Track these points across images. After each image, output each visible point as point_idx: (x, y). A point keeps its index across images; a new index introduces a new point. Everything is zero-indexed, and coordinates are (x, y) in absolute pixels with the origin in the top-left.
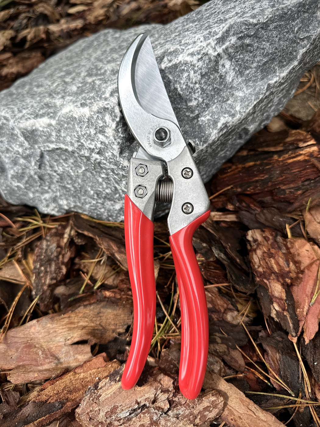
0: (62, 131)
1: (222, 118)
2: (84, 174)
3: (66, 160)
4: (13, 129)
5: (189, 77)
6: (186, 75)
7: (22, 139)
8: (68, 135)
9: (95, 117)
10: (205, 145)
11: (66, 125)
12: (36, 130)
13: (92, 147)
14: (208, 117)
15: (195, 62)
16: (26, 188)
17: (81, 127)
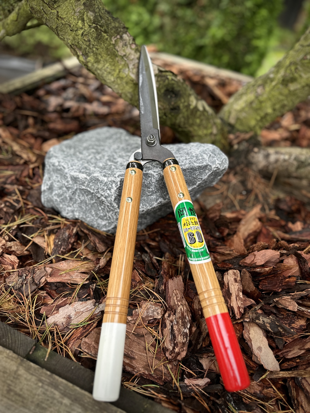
0: (91, 183)
1: (160, 199)
2: (93, 204)
3: (87, 195)
4: (66, 173)
5: (151, 180)
6: (150, 178)
7: (69, 179)
8: (93, 185)
9: (109, 183)
10: (151, 208)
11: (94, 181)
12: (78, 178)
13: (103, 194)
14: (155, 197)
15: (155, 175)
16: (60, 202)
17: (101, 185)
